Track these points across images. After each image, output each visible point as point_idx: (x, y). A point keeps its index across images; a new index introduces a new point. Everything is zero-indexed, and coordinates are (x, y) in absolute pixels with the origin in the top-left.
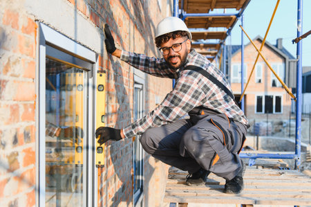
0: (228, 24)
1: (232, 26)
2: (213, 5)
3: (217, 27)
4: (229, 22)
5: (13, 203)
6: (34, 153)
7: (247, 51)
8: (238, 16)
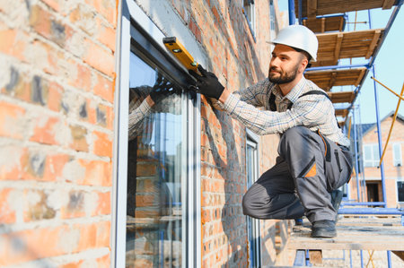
0: (356, 79)
1: (361, 83)
2: (337, 52)
3: (342, 85)
4: (357, 77)
5: (76, 195)
6: (110, 144)
7: (384, 128)
8: (368, 66)
